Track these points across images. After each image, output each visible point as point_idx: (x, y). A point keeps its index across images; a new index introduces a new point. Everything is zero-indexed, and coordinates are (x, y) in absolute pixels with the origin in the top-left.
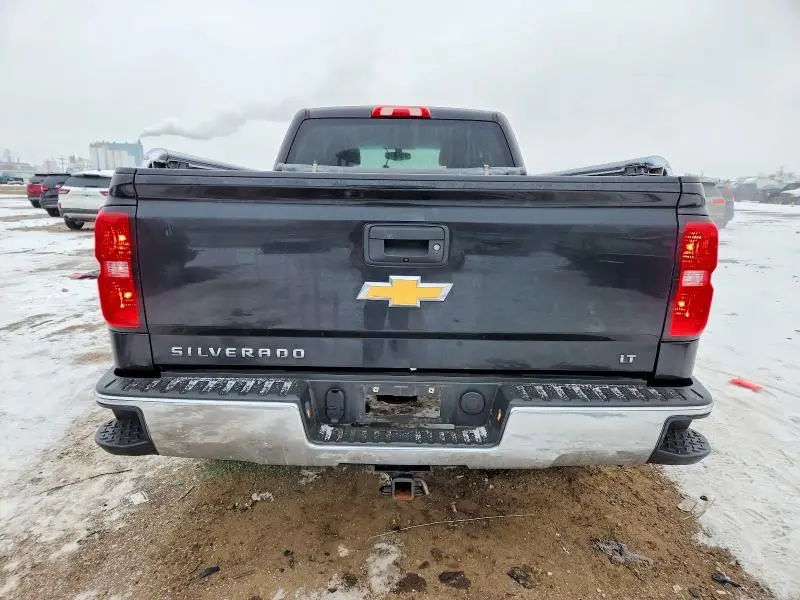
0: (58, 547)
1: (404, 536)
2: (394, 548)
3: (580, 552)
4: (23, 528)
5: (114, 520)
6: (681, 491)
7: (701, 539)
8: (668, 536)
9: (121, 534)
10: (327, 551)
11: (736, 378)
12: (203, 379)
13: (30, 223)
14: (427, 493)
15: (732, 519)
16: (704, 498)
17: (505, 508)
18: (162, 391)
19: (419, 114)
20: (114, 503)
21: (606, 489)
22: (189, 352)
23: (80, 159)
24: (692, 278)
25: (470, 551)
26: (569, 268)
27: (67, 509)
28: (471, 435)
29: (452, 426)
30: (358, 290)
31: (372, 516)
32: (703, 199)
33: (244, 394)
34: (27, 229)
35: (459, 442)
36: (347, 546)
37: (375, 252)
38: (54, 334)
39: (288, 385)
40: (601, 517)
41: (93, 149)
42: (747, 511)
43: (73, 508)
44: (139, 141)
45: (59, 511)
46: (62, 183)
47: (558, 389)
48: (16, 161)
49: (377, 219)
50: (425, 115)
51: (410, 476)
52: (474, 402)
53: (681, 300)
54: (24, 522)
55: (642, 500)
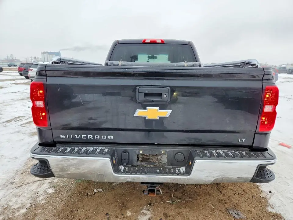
0: (18, 211)
1: (153, 207)
2: (149, 212)
3: (222, 215)
4: (5, 202)
5: (41, 200)
6: (262, 189)
7: (270, 209)
8: (256, 208)
9: (43, 206)
10: (123, 213)
11: (281, 143)
12: (73, 147)
13: (18, 82)
14: (161, 193)
15: (281, 201)
16: (270, 192)
17: (193, 196)
18: (56, 153)
19: (160, 42)
20: (41, 192)
21: (232, 188)
22: (68, 136)
23: (38, 58)
24: (268, 108)
25: (179, 214)
26: (217, 102)
27: (23, 195)
28: (179, 170)
29: (171, 167)
30: (134, 112)
31: (141, 199)
32: (273, 77)
33: (89, 154)
34: (17, 84)
35: (174, 173)
36: (130, 211)
37: (141, 97)
38: (24, 124)
39: (106, 150)
40: (230, 200)
41: (43, 54)
42: (287, 197)
43: (25, 195)
44: (59, 51)
45: (20, 196)
46: (30, 67)
47: (214, 152)
48: (15, 59)
49: (141, 85)
50: (163, 42)
51: (155, 187)
52: (180, 157)
53: (263, 117)
54: (7, 200)
55: (246, 193)
